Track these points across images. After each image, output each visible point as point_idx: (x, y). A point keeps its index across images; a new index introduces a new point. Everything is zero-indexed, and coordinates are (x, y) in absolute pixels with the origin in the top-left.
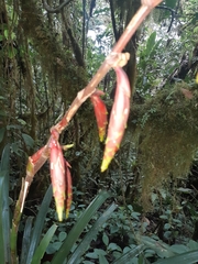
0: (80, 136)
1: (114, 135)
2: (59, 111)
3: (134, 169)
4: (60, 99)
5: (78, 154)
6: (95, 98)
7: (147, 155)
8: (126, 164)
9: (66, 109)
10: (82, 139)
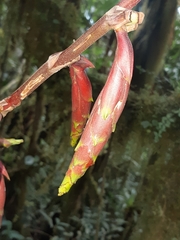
0: (40, 129)
1: (92, 139)
2: (12, 73)
3: (129, 213)
4: (19, 51)
5: (30, 161)
6: (77, 70)
7: (156, 190)
8: (115, 201)
9: (27, 72)
10: (43, 135)
